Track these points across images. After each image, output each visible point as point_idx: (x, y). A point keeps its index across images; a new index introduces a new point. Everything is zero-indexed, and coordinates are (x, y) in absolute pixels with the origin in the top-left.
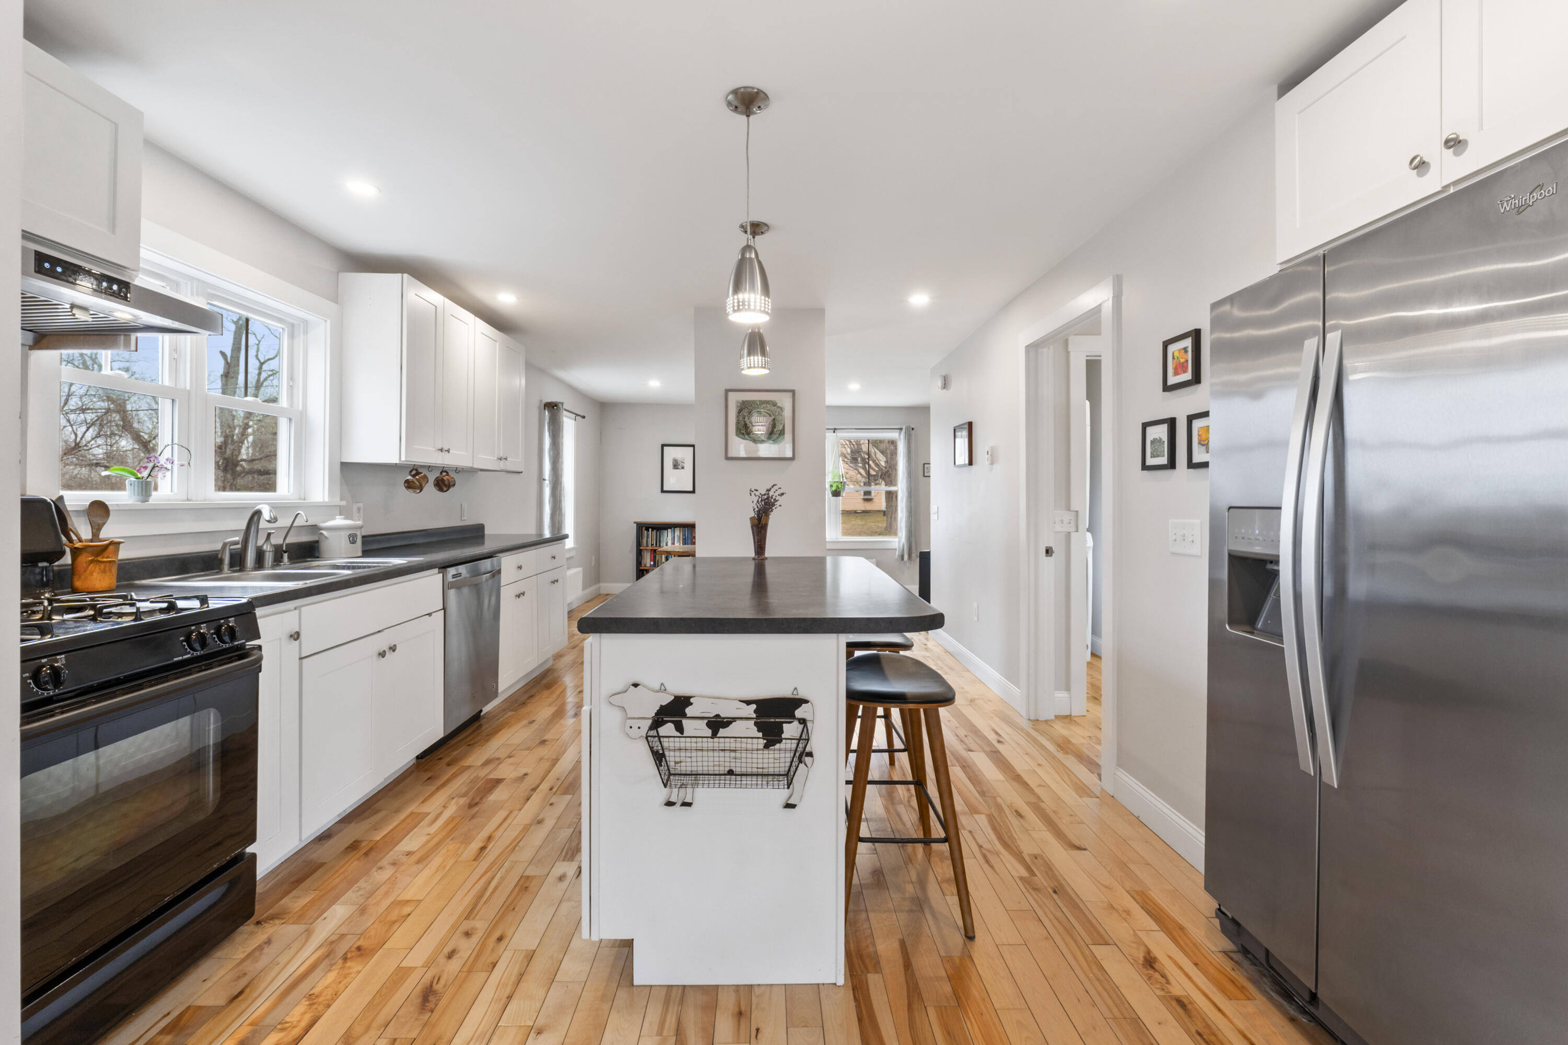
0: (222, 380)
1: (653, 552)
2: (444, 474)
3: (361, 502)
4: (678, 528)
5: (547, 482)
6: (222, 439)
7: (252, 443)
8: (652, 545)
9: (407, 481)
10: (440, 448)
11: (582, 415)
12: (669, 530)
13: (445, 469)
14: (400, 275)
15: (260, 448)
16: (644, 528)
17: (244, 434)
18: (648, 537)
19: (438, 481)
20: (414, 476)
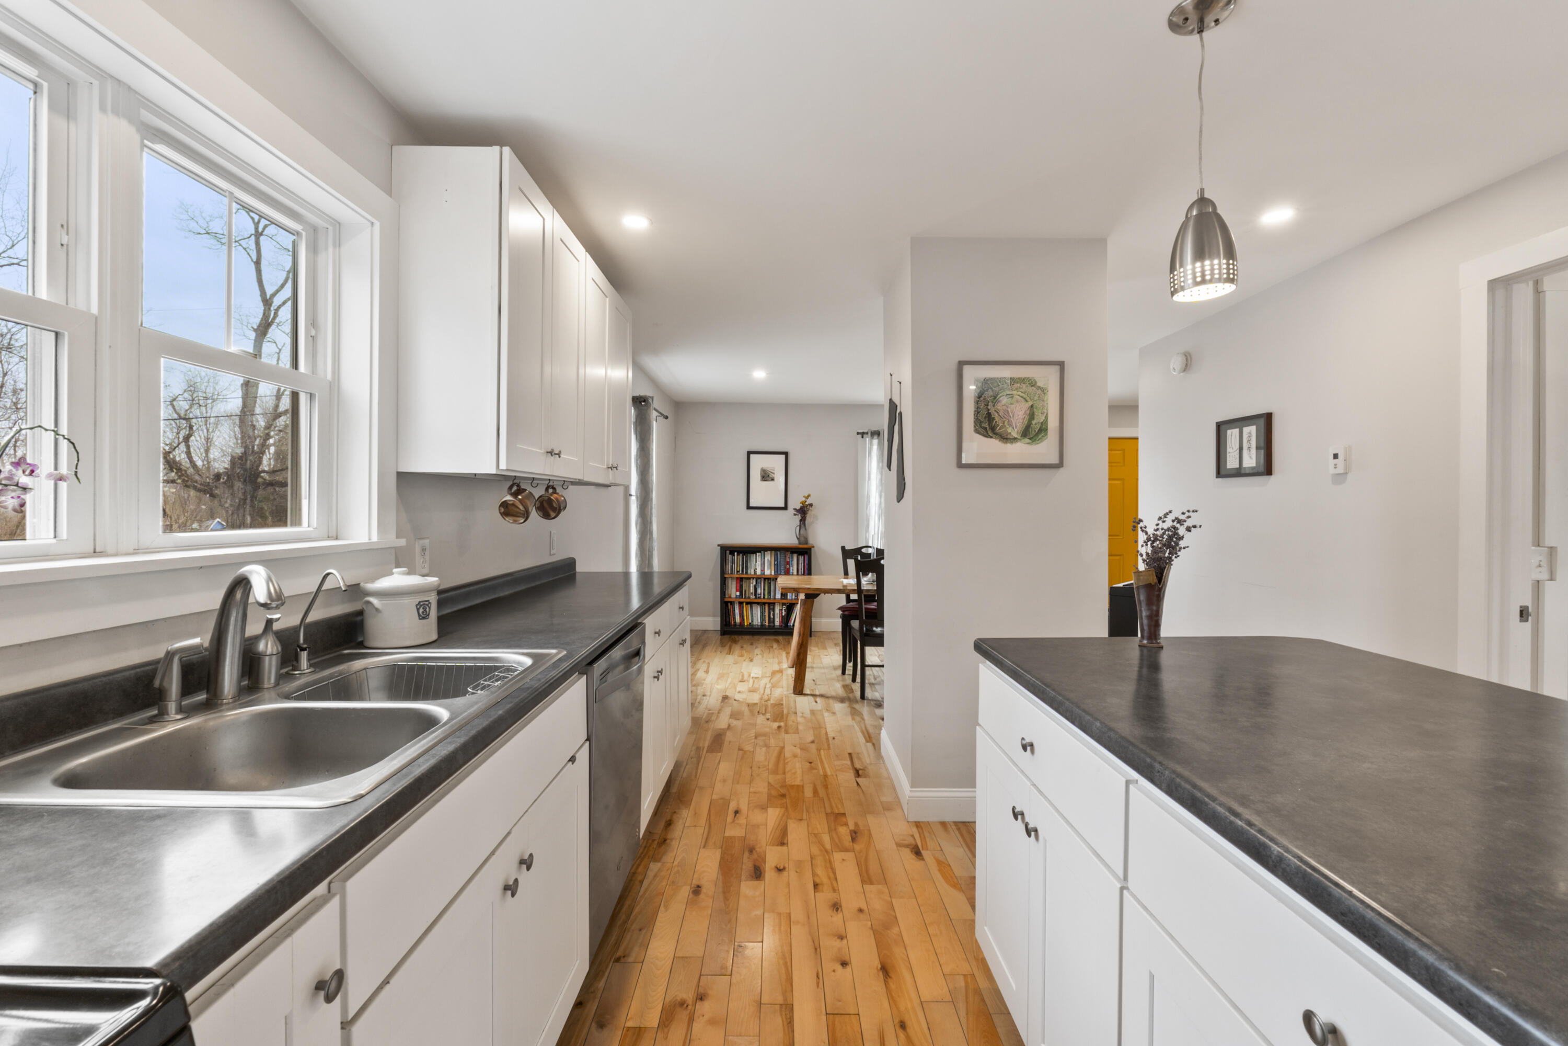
0: (242, 390)
1: (739, 581)
2: (551, 491)
3: (428, 538)
4: (769, 552)
5: (633, 498)
6: (242, 450)
7: (273, 455)
8: (738, 572)
9: (504, 505)
10: (549, 450)
11: (665, 414)
12: (758, 554)
13: (551, 483)
14: (497, 148)
15: (282, 460)
16: (728, 552)
17: (264, 446)
18: (733, 562)
19: (542, 503)
20: (515, 495)
